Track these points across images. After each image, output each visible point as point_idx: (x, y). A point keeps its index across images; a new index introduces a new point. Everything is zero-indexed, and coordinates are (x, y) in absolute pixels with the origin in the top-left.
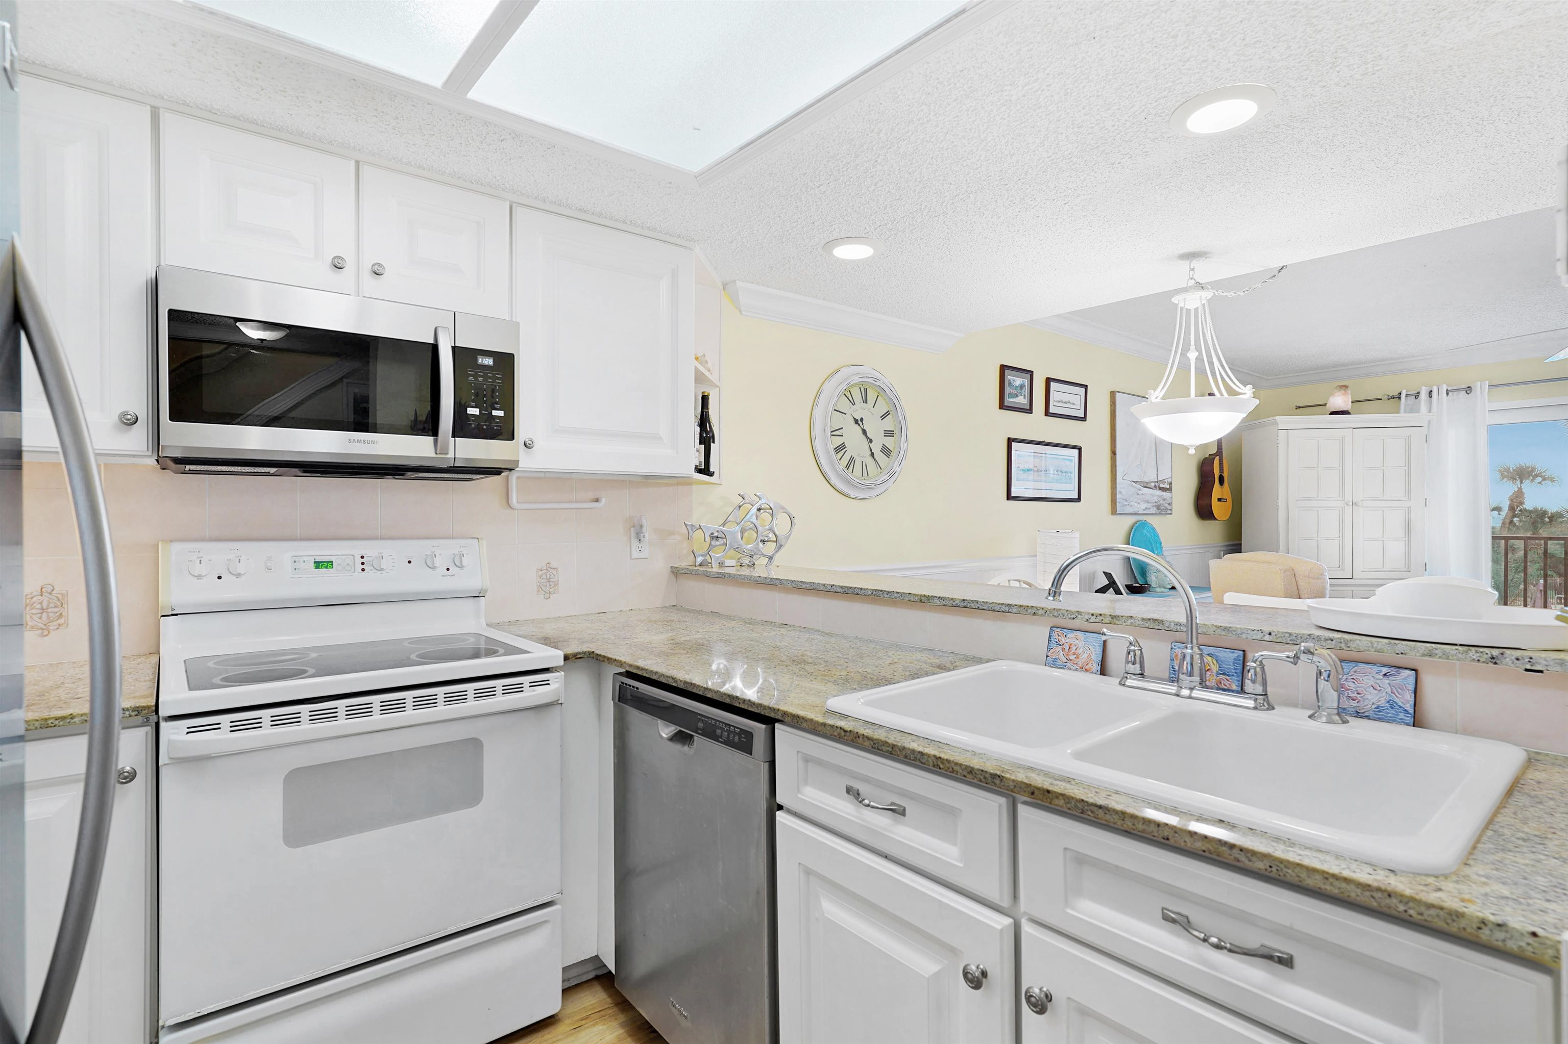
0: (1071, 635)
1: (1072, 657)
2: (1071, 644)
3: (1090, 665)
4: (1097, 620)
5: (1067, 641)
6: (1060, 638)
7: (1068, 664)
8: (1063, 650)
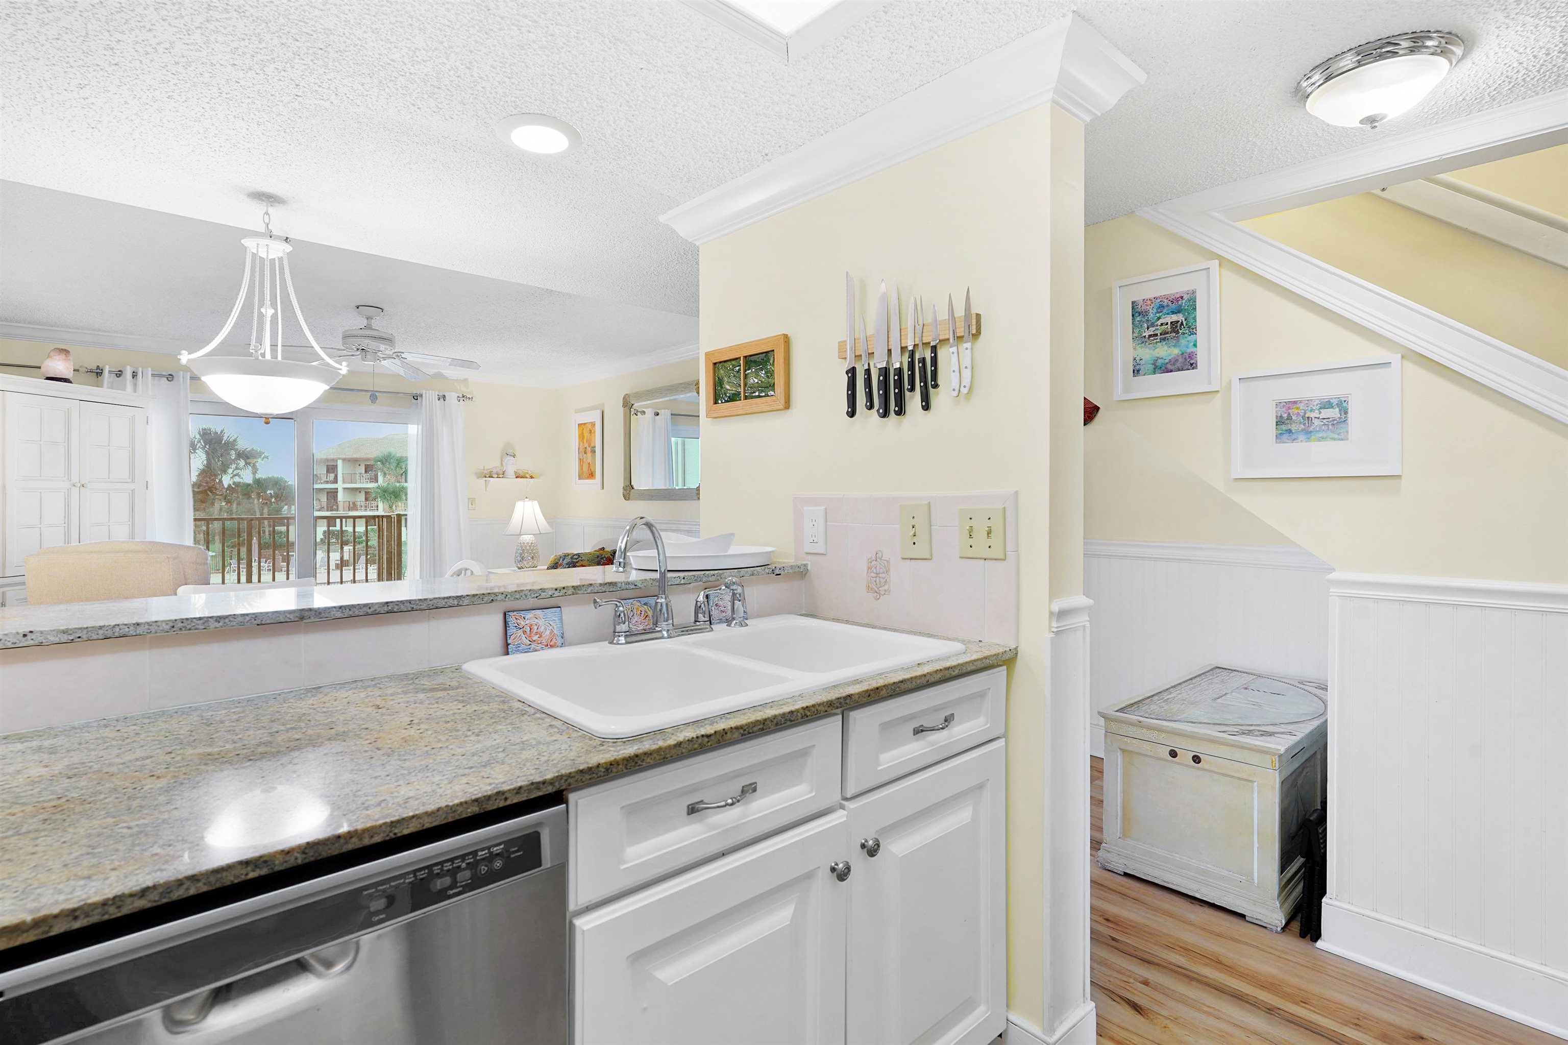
0: (529, 615)
1: (535, 638)
2: (531, 625)
3: (554, 640)
4: (561, 594)
5: (527, 622)
6: (518, 621)
7: (533, 646)
8: (525, 632)
